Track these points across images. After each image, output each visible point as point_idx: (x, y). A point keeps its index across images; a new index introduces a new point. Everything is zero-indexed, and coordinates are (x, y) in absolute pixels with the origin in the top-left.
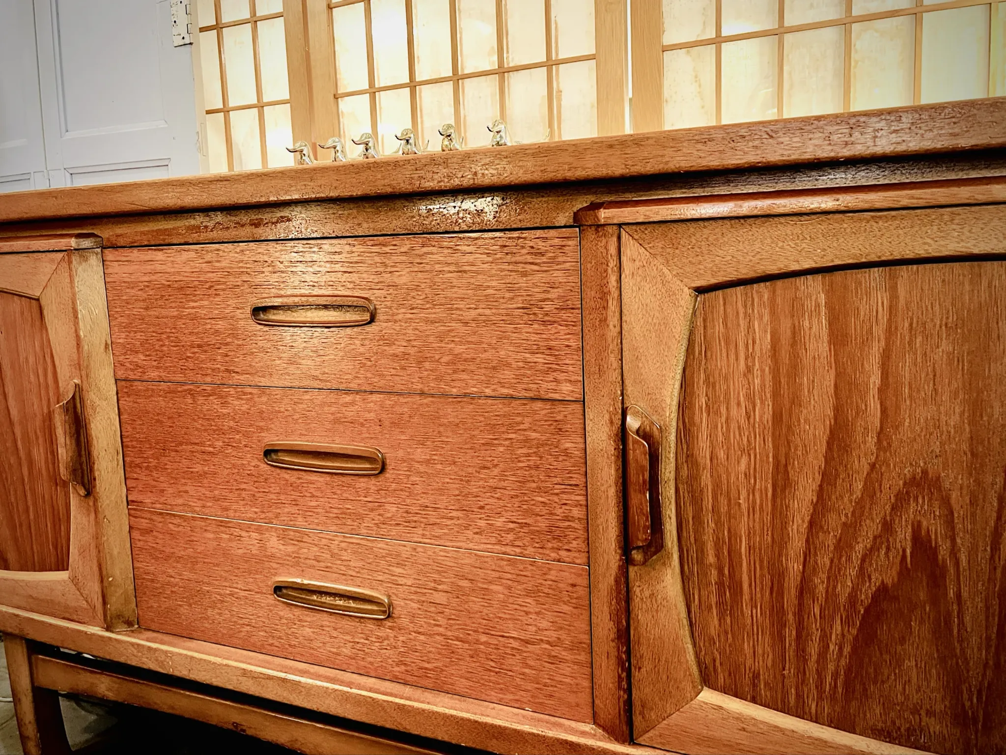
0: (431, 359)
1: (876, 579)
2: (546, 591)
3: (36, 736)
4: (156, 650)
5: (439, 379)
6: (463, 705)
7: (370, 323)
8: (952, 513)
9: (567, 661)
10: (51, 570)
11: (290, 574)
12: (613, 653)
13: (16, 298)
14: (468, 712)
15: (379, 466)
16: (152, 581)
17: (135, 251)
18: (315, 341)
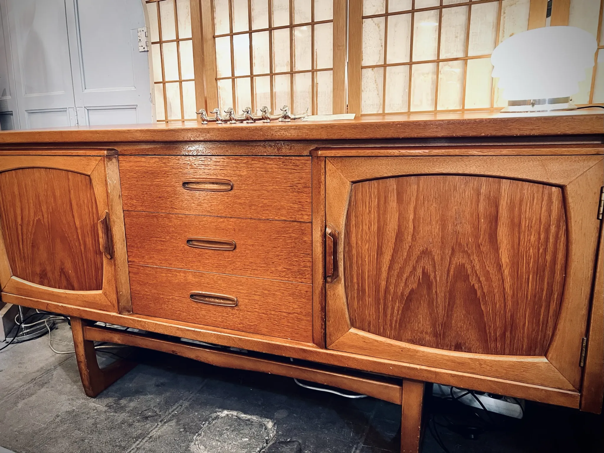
0: (255, 205)
1: (410, 287)
2: (297, 294)
3: (85, 361)
4: (141, 321)
5: (258, 213)
6: (264, 338)
7: (231, 190)
8: (435, 263)
9: (304, 320)
10: (94, 290)
11: (197, 290)
12: (320, 316)
13: (79, 174)
14: (266, 340)
15: (233, 247)
16: (138, 294)
17: (132, 157)
18: (209, 197)
